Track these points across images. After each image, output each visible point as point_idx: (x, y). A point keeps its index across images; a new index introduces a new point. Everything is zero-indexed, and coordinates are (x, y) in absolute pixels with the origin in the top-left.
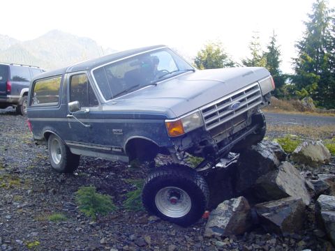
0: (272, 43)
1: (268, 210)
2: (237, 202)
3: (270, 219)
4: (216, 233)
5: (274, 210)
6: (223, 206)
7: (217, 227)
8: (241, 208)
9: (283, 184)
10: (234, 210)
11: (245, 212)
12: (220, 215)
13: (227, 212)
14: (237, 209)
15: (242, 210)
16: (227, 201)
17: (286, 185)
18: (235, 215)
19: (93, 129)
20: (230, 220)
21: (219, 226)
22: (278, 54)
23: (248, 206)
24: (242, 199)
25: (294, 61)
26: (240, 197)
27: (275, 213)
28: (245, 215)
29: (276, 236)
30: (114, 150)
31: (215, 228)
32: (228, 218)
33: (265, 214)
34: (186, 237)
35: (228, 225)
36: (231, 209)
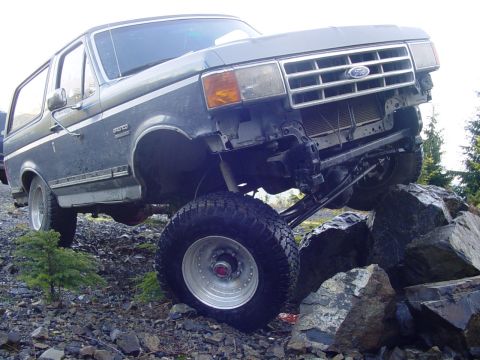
0: (431, 125)
1: (435, 294)
2: (364, 277)
3: (440, 312)
4: (316, 344)
5: (448, 293)
6: (332, 286)
7: (318, 330)
8: (374, 290)
9: (464, 248)
10: (357, 294)
11: (383, 301)
12: (325, 304)
13: (341, 297)
14: (364, 291)
15: (375, 294)
16: (342, 275)
17: (472, 252)
18: (360, 304)
19: (85, 141)
20: (349, 316)
21: (323, 328)
22: (441, 142)
23: (389, 289)
24: (375, 270)
25: (465, 151)
26: (372, 266)
27: (452, 301)
28: (383, 305)
29: (454, 354)
30: (116, 174)
31: (314, 332)
32: (344, 311)
33: (429, 303)
34: (245, 347)
35: (343, 325)
36: (349, 291)
